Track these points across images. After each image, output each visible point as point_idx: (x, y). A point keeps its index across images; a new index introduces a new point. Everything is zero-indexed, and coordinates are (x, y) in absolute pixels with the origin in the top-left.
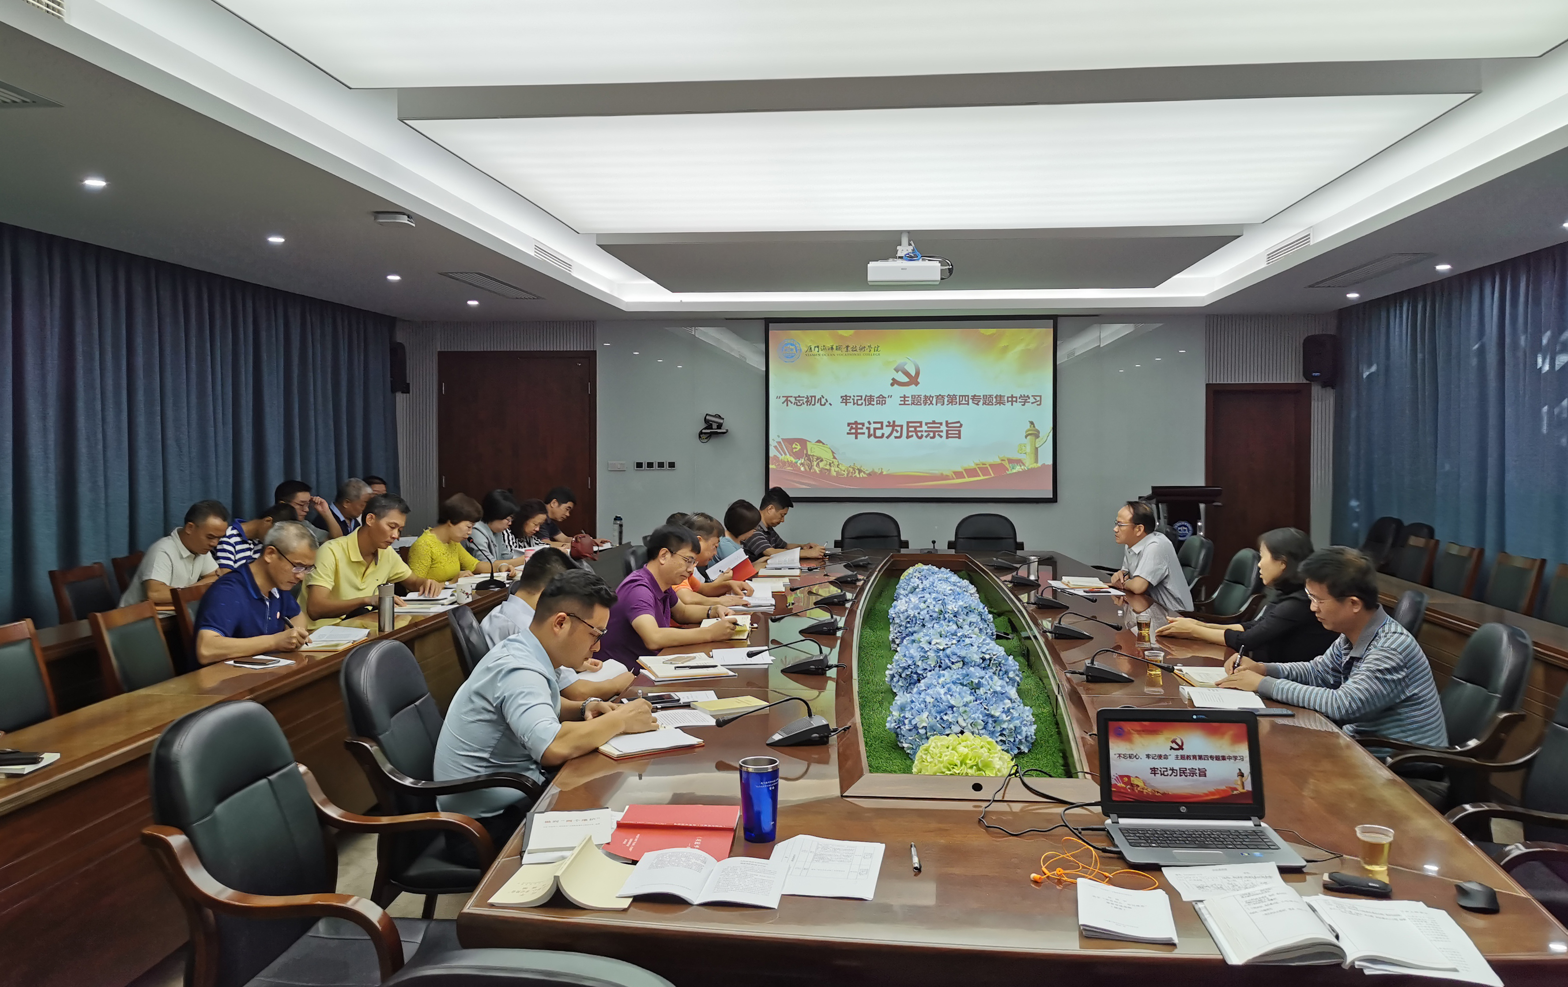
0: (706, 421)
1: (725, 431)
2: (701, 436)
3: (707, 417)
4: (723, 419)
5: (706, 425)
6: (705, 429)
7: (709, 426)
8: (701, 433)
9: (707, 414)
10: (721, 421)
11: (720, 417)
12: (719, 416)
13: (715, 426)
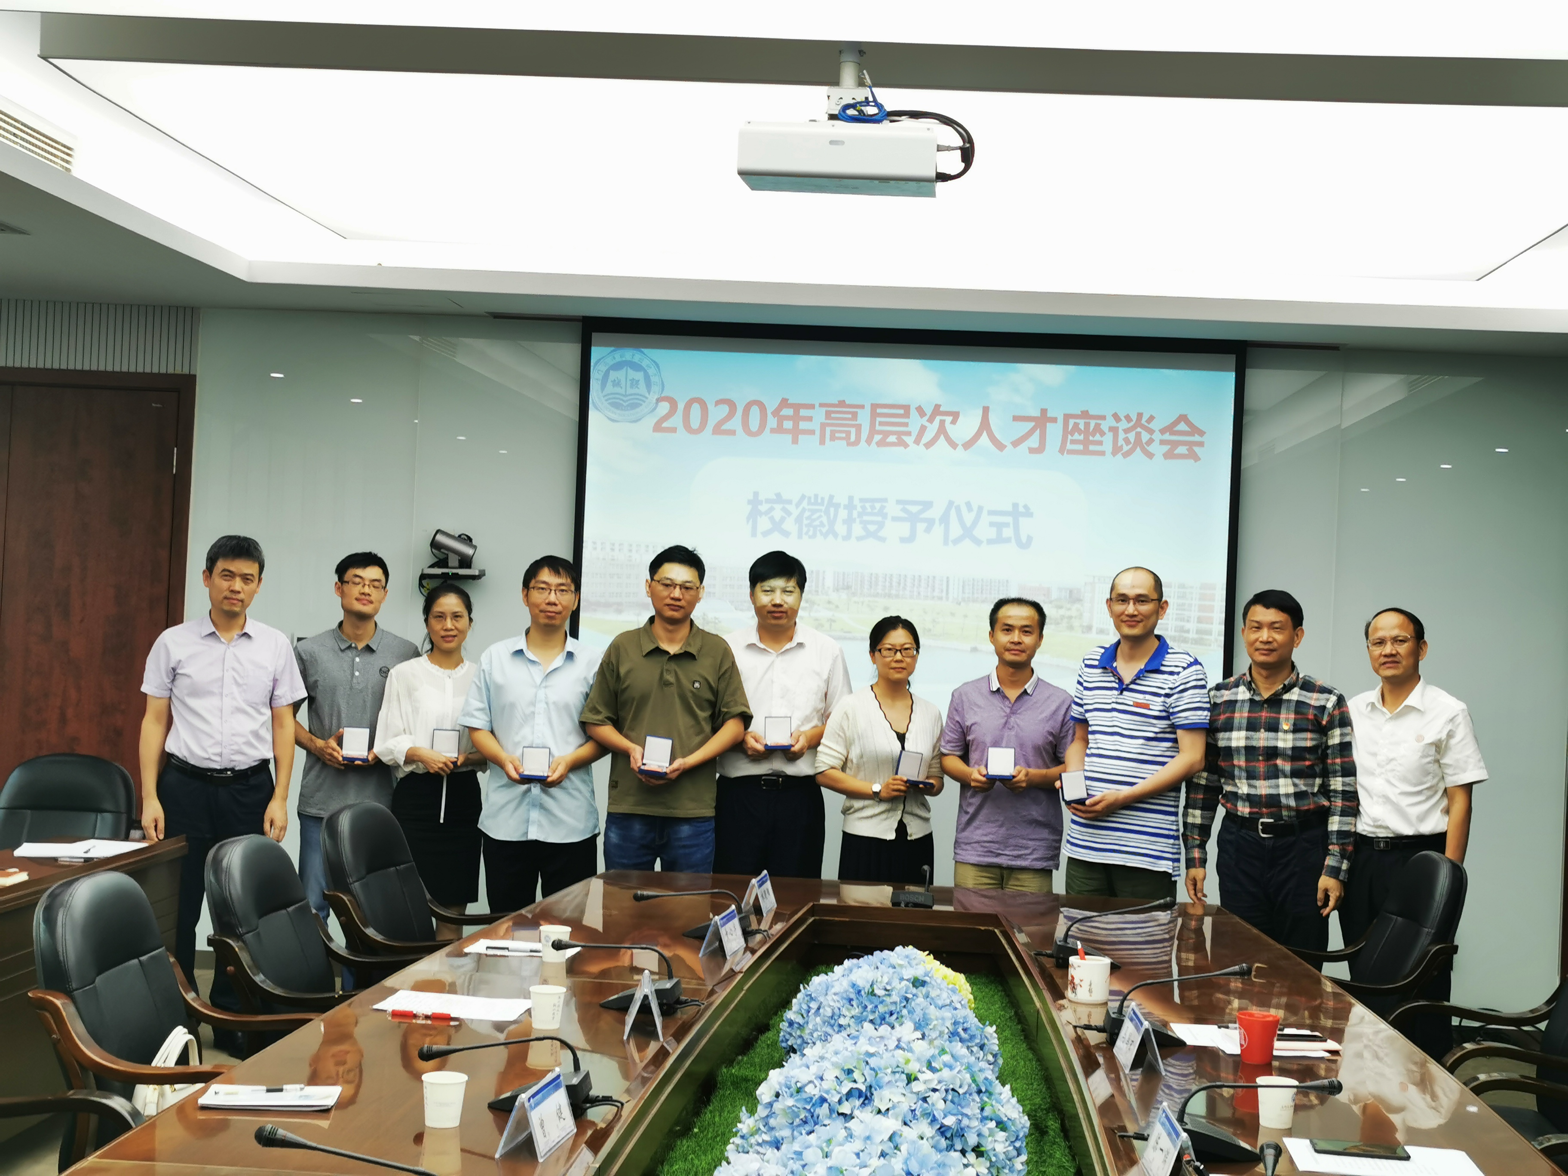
0: (434, 545)
1: (477, 573)
2: (424, 582)
3: (440, 538)
4: (475, 547)
5: (436, 560)
6: (432, 566)
7: (442, 563)
8: (423, 577)
9: (438, 531)
10: (469, 551)
11: (467, 540)
12: (470, 539)
13: (453, 560)
